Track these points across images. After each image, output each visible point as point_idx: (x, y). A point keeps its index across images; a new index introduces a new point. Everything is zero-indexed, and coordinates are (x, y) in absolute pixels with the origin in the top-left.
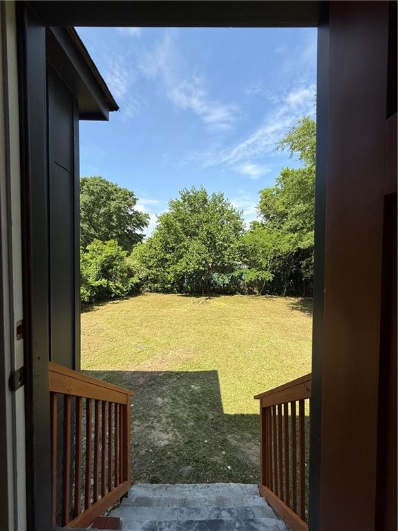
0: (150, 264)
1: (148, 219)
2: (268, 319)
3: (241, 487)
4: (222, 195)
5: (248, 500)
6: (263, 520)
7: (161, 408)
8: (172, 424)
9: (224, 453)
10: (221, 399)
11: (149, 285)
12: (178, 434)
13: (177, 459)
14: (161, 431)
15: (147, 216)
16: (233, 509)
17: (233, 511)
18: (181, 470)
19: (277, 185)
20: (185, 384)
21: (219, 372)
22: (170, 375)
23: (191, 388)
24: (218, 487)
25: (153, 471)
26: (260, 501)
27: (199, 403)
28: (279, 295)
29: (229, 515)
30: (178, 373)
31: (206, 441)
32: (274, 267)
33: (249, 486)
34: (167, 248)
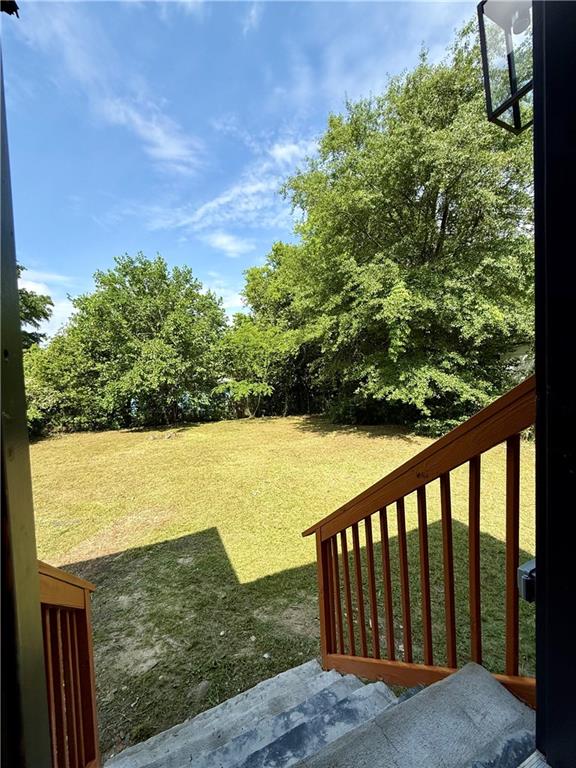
0: (62, 382)
1: (48, 306)
2: (272, 446)
3: (295, 673)
4: (190, 272)
5: (314, 683)
6: (357, 693)
7: (129, 611)
8: (157, 629)
9: (253, 638)
10: (230, 566)
11: (63, 419)
12: (171, 641)
13: (178, 681)
14: (137, 648)
15: (46, 300)
16: (304, 703)
17: (305, 706)
18: (189, 695)
19: (267, 265)
20: (167, 560)
21: (219, 528)
22: (136, 554)
23: (178, 564)
24: (262, 689)
25: (137, 720)
26: (331, 677)
27: (198, 582)
28: (278, 415)
29: (302, 715)
30: (150, 548)
31: (222, 634)
32: (271, 376)
33: (306, 666)
34: (95, 353)
